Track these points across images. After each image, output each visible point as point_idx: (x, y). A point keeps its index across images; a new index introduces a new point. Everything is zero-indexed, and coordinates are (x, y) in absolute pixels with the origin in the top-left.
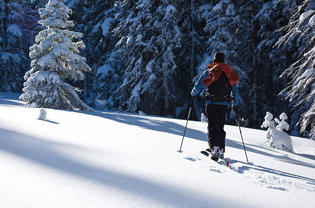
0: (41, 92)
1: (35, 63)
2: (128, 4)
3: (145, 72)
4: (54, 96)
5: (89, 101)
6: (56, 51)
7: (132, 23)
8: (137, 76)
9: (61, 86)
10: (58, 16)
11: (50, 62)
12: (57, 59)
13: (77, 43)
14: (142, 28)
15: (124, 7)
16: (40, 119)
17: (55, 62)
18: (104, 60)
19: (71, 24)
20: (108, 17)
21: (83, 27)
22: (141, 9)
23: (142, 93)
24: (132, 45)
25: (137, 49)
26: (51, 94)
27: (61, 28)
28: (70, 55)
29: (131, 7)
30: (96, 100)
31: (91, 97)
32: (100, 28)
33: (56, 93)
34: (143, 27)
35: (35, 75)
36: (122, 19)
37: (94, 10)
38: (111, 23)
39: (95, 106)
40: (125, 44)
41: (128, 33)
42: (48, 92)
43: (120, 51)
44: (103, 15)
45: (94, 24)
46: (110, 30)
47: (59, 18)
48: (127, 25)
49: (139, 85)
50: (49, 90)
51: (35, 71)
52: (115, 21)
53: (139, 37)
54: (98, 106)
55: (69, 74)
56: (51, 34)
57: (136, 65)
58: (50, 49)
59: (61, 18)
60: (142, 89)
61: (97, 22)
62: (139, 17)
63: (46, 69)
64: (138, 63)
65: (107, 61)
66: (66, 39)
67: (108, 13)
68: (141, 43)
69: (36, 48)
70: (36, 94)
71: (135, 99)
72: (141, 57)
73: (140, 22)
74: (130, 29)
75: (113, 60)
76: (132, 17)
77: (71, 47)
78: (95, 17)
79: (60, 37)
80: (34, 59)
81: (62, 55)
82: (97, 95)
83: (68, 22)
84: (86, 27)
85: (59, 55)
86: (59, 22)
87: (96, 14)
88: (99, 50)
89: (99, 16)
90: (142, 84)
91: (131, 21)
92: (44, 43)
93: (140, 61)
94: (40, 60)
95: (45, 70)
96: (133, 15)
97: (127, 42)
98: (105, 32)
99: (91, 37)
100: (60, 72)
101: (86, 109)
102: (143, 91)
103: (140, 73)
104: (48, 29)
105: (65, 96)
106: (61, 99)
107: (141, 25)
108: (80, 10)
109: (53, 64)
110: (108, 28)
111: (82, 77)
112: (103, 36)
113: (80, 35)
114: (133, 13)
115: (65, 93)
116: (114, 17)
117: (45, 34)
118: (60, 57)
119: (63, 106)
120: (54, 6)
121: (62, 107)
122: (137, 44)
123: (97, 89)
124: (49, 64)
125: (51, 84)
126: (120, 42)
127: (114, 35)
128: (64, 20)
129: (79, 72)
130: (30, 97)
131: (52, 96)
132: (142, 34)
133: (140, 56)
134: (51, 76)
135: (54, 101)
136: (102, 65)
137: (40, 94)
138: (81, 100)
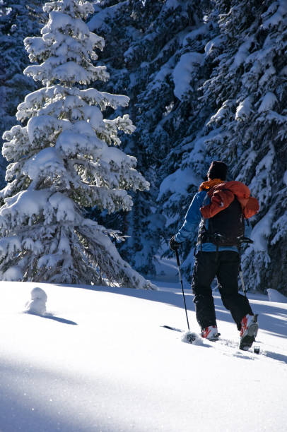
0: (29, 243)
1: (17, 170)
2: (240, 18)
3: (281, 188)
4: (60, 253)
5: (140, 260)
6: (66, 142)
7: (251, 65)
8: (261, 200)
9: (76, 228)
10: (71, 55)
11: (52, 169)
12: (67, 161)
13: (116, 120)
14: (274, 79)
15: (230, 26)
16: (31, 312)
17: (64, 170)
18: (178, 158)
19: (101, 73)
20: (187, 51)
21: (127, 78)
22: (274, 29)
23: (274, 242)
24: (250, 121)
25: (261, 132)
26: (53, 247)
27: (77, 84)
28: (99, 152)
29: (248, 24)
30: (158, 257)
31: (146, 250)
32: (168, 79)
33: (64, 244)
34: (277, 74)
35: (14, 200)
36: (224, 55)
37: (154, 35)
38: (196, 65)
39: (154, 272)
40: (232, 119)
41: (238, 90)
42: (46, 241)
43: (217, 136)
44: (177, 46)
45: (153, 69)
46: (193, 84)
47: (74, 60)
48: (238, 71)
49: (265, 222)
50: (50, 236)
51: (14, 191)
52: (207, 61)
53: (268, 101)
54: (163, 273)
55: (96, 197)
56: (55, 100)
57: (258, 172)
58: (51, 137)
59: (79, 59)
60: (274, 232)
61: (161, 63)
62: (268, 51)
63: (42, 185)
64: (264, 168)
65: (184, 162)
66: (88, 112)
67: (189, 40)
68: (273, 116)
69: (19, 135)
70: (18, 246)
71: (257, 256)
72: (272, 151)
73: (270, 63)
74: (244, 81)
75: (199, 157)
76: (251, 51)
77: (100, 130)
78: (156, 52)
79: (76, 107)
80: (12, 161)
81: (79, 151)
82: (159, 246)
83: (94, 68)
84: (133, 78)
85: (74, 150)
86: (72, 70)
87: (159, 43)
88: (165, 134)
89: (166, 48)
90: (275, 219)
91: (247, 61)
92: (38, 121)
93: (268, 161)
94: (28, 163)
95: (38, 188)
96: (253, 44)
97: (237, 115)
98: (181, 88)
99: (146, 102)
100: (73, 194)
101: (137, 284)
102: (276, 238)
103: (267, 192)
104: (48, 88)
105: (87, 251)
106: (77, 259)
107: (272, 71)
108: (120, 35)
109: (58, 174)
110: (188, 79)
111: (128, 203)
112: (176, 100)
113: (124, 100)
114: (252, 39)
115: (87, 244)
116: (202, 51)
117: (40, 100)
118: (75, 157)
119: (80, 276)
120: (61, 30)
121: (80, 278)
122: (261, 119)
123: (159, 229)
124: (50, 174)
125: (54, 222)
126: (218, 115)
127: (205, 97)
128: (83, 64)
129: (120, 192)
130: (4, 254)
131: (55, 252)
132: (275, 92)
133: (268, 149)
134: (53, 203)
135: (61, 263)
136: (172, 170)
137: (27, 246)
138: (123, 262)
